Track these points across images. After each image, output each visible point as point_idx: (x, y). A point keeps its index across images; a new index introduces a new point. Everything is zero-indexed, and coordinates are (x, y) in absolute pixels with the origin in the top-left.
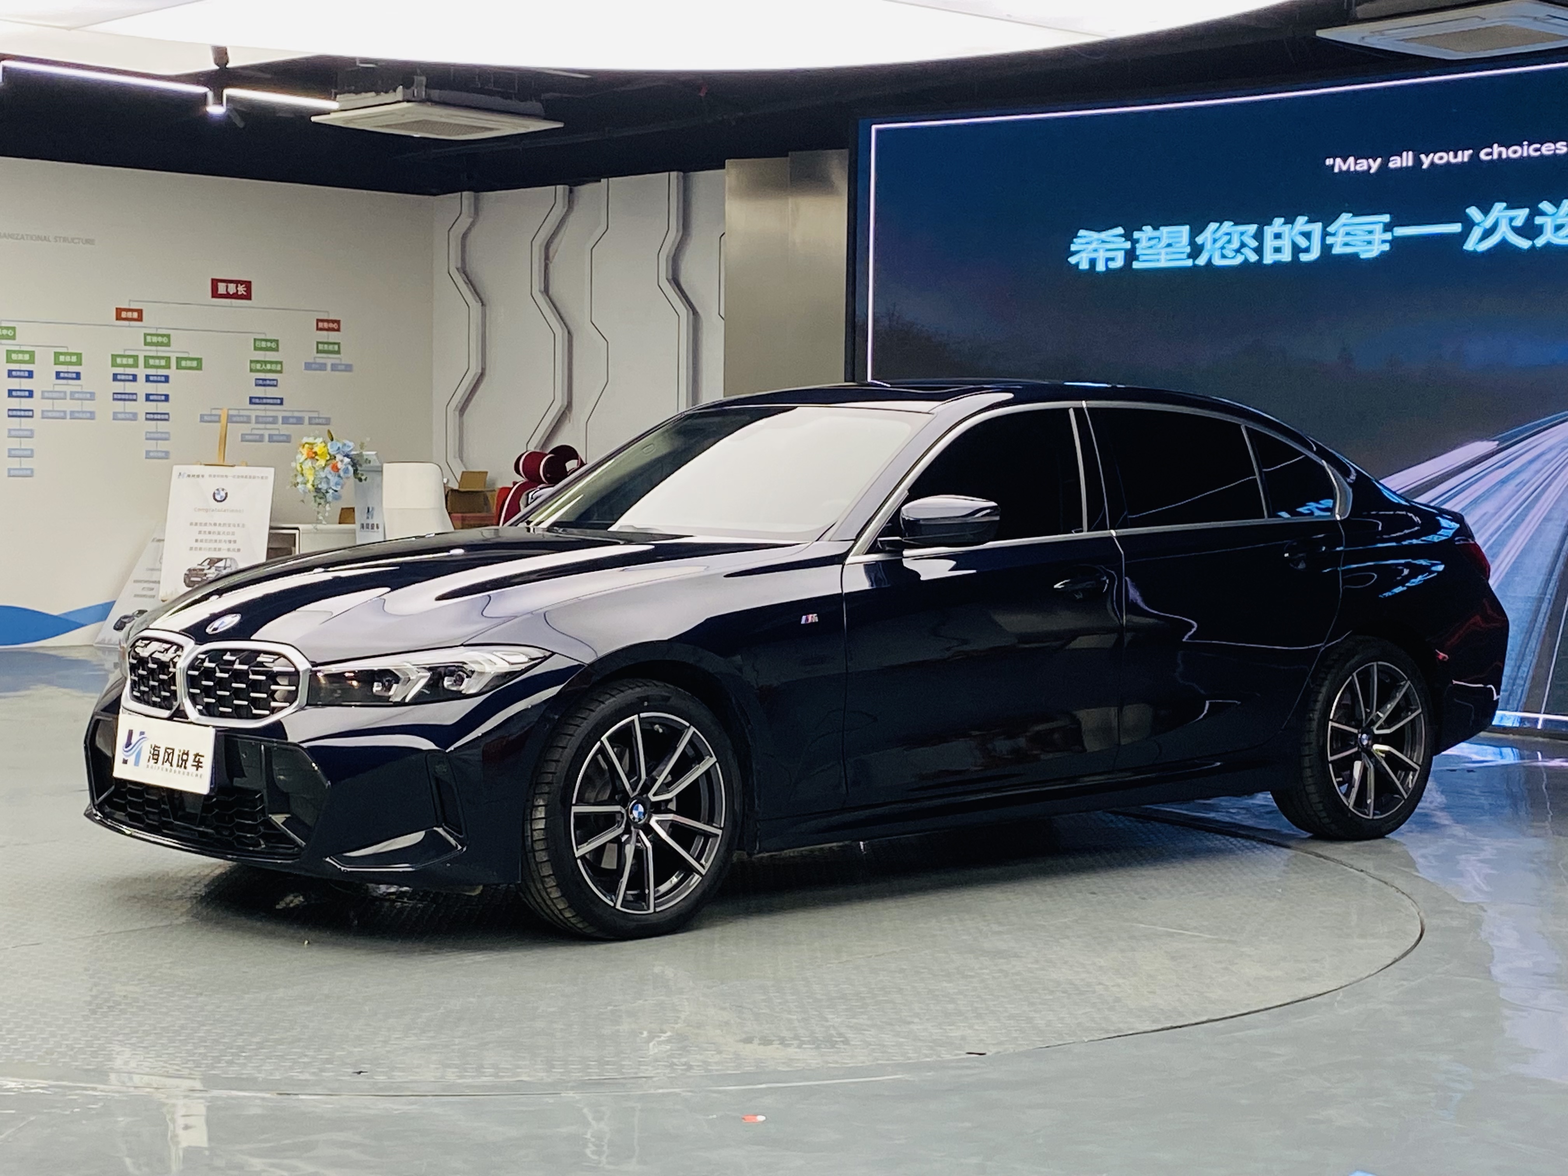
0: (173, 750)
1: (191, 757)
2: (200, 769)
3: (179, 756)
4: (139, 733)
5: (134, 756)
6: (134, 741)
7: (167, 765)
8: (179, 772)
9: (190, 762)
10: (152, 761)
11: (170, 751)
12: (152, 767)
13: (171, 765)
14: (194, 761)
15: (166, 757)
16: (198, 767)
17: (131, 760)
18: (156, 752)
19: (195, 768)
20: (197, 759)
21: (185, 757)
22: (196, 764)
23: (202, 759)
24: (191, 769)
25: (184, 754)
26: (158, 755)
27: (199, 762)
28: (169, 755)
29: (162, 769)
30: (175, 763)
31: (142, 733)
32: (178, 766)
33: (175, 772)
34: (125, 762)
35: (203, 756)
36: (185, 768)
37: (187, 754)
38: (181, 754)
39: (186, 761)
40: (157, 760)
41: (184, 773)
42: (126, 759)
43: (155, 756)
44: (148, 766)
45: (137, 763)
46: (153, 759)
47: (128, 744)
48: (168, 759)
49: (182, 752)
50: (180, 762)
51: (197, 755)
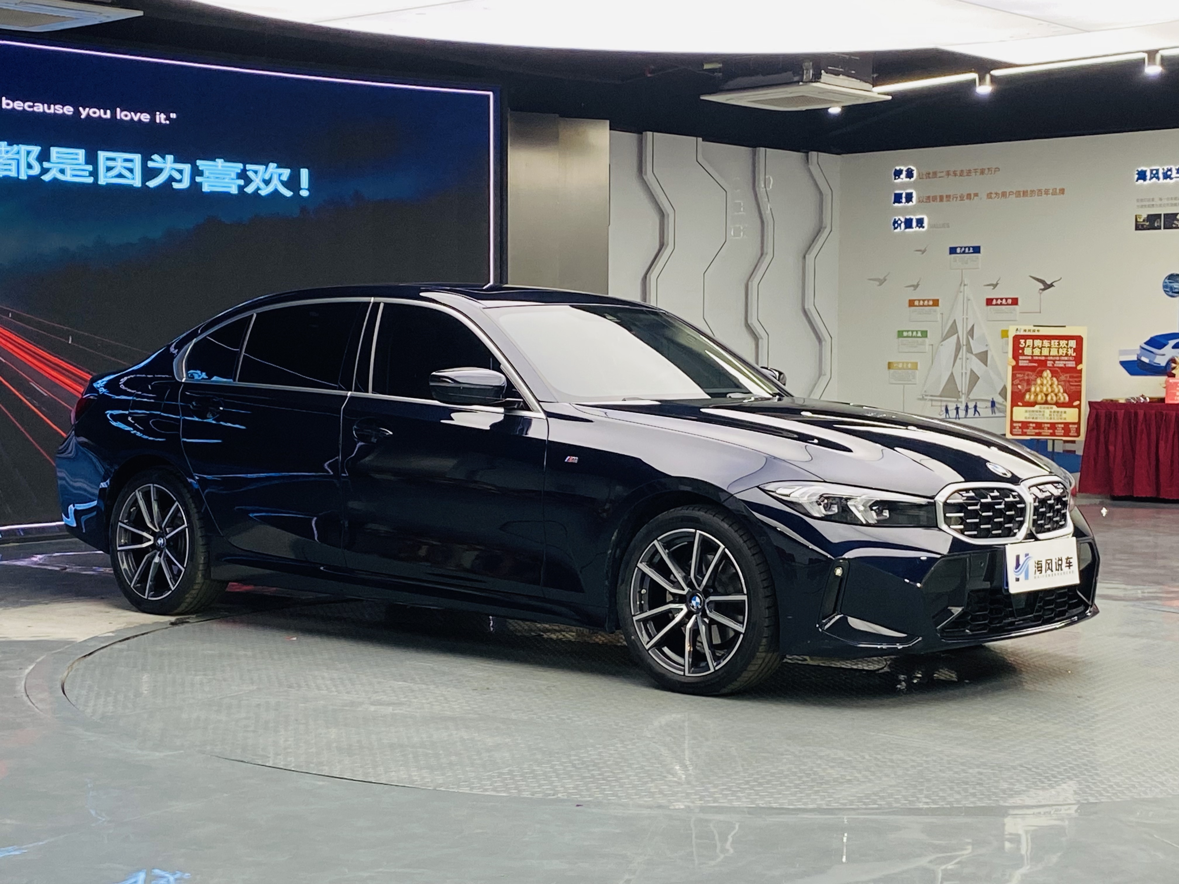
0: (1051, 560)
1: (1064, 561)
2: (1071, 567)
3: (1056, 563)
4: (1024, 556)
5: (1024, 573)
6: (1021, 562)
7: (1049, 572)
8: (1058, 574)
9: (1064, 564)
10: (1038, 573)
11: (1049, 562)
12: (1038, 577)
13: (1052, 571)
14: (1067, 563)
15: (1047, 566)
16: (1069, 566)
17: (1022, 577)
18: (1040, 565)
19: (1068, 568)
20: (1068, 562)
21: (1060, 563)
22: (1068, 565)
23: (1071, 560)
24: (1065, 569)
25: (1059, 560)
26: (1041, 567)
27: (1070, 563)
28: (1049, 564)
29: (1046, 576)
30: (1054, 568)
31: (1027, 555)
32: (1056, 570)
33: (1055, 574)
34: (1018, 580)
35: (1071, 558)
36: (1061, 570)
37: (1061, 560)
38: (1057, 561)
39: (1061, 565)
40: (1041, 571)
41: (1061, 574)
42: (1018, 577)
43: (1039, 569)
44: (1035, 577)
45: (1027, 577)
46: (1038, 571)
47: (1018, 565)
48: (1049, 568)
49: (1058, 559)
50: (1058, 567)
51: (1068, 558)
